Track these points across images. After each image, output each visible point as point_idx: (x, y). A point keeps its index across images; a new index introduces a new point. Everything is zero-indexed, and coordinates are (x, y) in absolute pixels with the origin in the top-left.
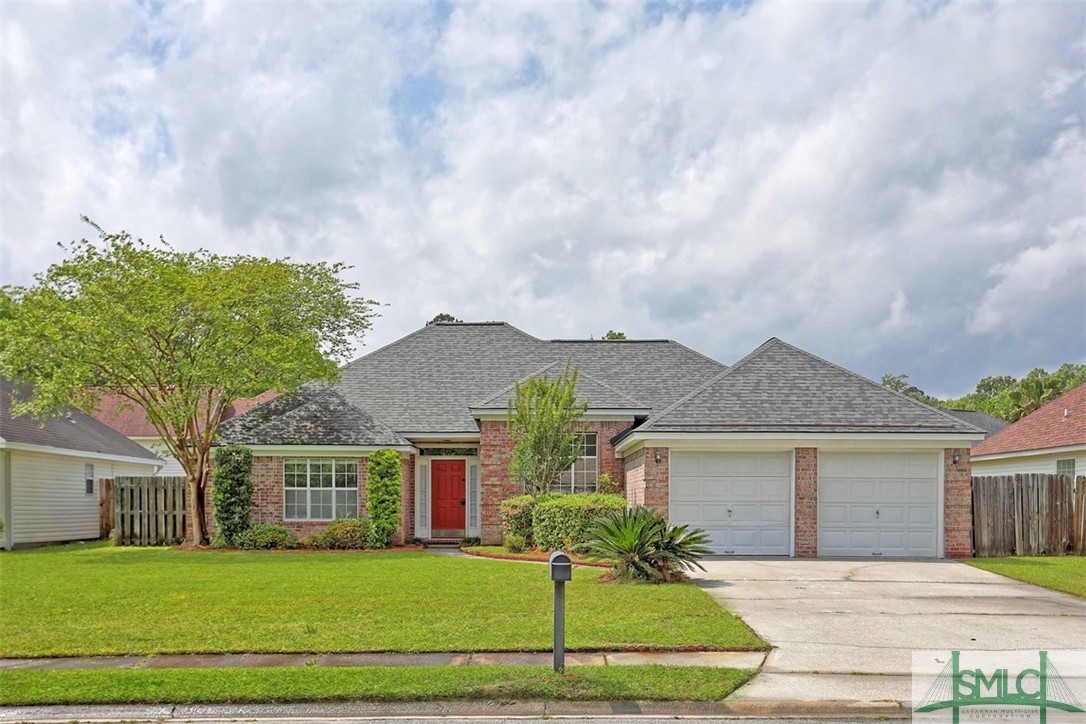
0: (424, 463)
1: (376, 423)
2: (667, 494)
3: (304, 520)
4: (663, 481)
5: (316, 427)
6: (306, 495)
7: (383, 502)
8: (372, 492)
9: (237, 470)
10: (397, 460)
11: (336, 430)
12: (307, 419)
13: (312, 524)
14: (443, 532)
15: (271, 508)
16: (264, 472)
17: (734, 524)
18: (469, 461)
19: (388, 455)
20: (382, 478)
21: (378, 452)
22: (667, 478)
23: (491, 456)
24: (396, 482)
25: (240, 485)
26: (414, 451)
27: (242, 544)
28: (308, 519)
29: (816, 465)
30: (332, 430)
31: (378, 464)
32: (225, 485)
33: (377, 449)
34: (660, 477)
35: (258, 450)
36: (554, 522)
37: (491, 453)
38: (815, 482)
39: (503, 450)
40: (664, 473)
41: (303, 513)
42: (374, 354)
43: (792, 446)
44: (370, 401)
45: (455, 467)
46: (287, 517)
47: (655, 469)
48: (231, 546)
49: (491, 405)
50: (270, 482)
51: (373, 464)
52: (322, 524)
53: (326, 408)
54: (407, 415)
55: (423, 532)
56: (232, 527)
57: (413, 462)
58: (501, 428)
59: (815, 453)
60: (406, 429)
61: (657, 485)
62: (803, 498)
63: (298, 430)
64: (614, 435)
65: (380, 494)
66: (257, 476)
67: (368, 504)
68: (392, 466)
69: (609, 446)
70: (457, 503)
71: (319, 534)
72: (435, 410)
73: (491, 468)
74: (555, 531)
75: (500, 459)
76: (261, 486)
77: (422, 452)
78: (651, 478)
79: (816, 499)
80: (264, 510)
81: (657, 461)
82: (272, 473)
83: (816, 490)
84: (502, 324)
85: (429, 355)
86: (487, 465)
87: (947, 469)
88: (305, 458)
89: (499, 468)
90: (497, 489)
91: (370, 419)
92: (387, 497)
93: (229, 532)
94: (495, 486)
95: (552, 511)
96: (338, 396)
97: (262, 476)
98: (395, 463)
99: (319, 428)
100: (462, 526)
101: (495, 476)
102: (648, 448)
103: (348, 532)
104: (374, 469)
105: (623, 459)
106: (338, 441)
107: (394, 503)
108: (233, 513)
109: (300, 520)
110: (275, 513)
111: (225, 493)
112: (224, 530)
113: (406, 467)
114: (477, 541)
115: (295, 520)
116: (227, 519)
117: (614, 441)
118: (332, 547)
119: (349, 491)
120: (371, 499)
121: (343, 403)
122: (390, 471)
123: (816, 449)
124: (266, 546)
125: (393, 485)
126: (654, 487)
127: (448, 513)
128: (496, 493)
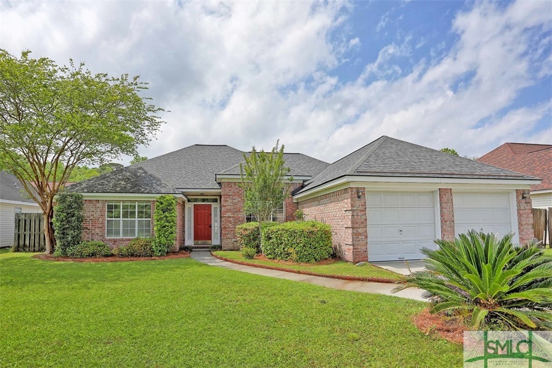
0: (190, 206)
1: (163, 182)
2: (366, 220)
3: (118, 238)
4: (363, 211)
5: (127, 184)
6: (120, 223)
7: (164, 227)
8: (158, 221)
9: (70, 206)
10: (174, 201)
11: (138, 185)
12: (122, 180)
13: (122, 240)
14: (200, 242)
15: (97, 231)
16: (93, 209)
17: (403, 239)
18: (214, 205)
19: (168, 198)
20: (164, 212)
21: (162, 196)
22: (365, 208)
23: (227, 201)
24: (173, 214)
25: (73, 216)
26: (185, 198)
27: (72, 255)
28: (121, 237)
29: (452, 200)
30: (136, 185)
31: (162, 203)
32: (62, 217)
33: (161, 195)
34: (361, 208)
35: (87, 196)
36: (281, 240)
37: (227, 199)
38: (453, 211)
39: (234, 197)
40: (363, 205)
41: (118, 233)
42: (165, 155)
43: (437, 188)
44: (162, 174)
45: (206, 208)
46: (107, 236)
47: (358, 203)
48: (65, 256)
49: (228, 173)
50: (97, 215)
51: (158, 204)
52: (129, 240)
53: (135, 175)
54: (181, 180)
55: (189, 242)
56: (66, 244)
57: (184, 205)
58: (233, 186)
59: (451, 192)
60: (181, 187)
61: (359, 213)
62: (446, 221)
63: (115, 185)
64: (293, 190)
65: (163, 222)
66: (88, 212)
67: (155, 228)
68: (170, 204)
69: (290, 196)
70: (207, 227)
71: (123, 247)
72: (196, 178)
73: (227, 207)
74: (283, 246)
75: (232, 202)
76: (92, 217)
77: (189, 201)
78: (355, 208)
79: (453, 221)
80: (93, 232)
81: (359, 197)
82: (99, 210)
83: (453, 216)
84: (226, 146)
85: (192, 156)
86: (225, 206)
87: (519, 203)
88: (119, 201)
89: (232, 208)
90: (231, 219)
91: (159, 180)
92: (167, 224)
93: (65, 246)
94: (230, 217)
95: (279, 232)
96: (143, 169)
97: (93, 211)
98: (172, 203)
99: (129, 185)
100: (210, 239)
101: (230, 212)
102: (352, 188)
103: (142, 246)
104: (159, 206)
105: (298, 203)
106: (139, 192)
107: (171, 227)
108: (67, 234)
109: (115, 238)
110: (100, 234)
111: (62, 221)
112: (61, 245)
113: (180, 207)
114: (220, 248)
115: (113, 237)
116: (63, 238)
117: (293, 194)
118: (132, 255)
119: (145, 220)
120: (157, 225)
121: (145, 173)
122: (169, 208)
123: (451, 189)
124: (89, 256)
125: (171, 216)
126: (357, 215)
127: (203, 232)
128: (231, 221)
